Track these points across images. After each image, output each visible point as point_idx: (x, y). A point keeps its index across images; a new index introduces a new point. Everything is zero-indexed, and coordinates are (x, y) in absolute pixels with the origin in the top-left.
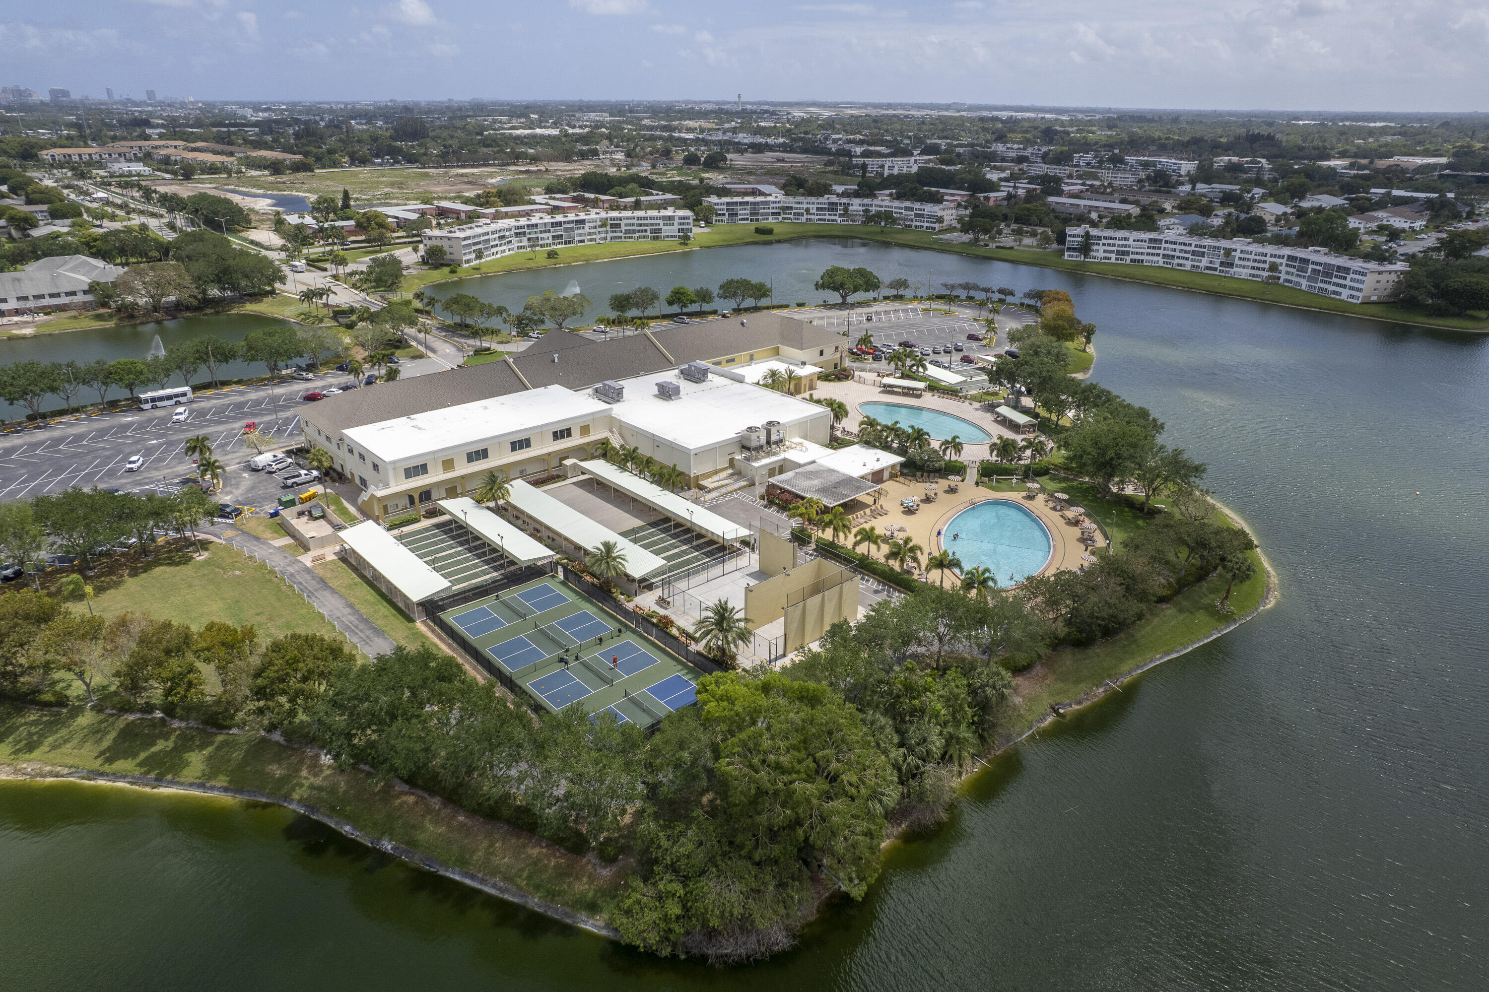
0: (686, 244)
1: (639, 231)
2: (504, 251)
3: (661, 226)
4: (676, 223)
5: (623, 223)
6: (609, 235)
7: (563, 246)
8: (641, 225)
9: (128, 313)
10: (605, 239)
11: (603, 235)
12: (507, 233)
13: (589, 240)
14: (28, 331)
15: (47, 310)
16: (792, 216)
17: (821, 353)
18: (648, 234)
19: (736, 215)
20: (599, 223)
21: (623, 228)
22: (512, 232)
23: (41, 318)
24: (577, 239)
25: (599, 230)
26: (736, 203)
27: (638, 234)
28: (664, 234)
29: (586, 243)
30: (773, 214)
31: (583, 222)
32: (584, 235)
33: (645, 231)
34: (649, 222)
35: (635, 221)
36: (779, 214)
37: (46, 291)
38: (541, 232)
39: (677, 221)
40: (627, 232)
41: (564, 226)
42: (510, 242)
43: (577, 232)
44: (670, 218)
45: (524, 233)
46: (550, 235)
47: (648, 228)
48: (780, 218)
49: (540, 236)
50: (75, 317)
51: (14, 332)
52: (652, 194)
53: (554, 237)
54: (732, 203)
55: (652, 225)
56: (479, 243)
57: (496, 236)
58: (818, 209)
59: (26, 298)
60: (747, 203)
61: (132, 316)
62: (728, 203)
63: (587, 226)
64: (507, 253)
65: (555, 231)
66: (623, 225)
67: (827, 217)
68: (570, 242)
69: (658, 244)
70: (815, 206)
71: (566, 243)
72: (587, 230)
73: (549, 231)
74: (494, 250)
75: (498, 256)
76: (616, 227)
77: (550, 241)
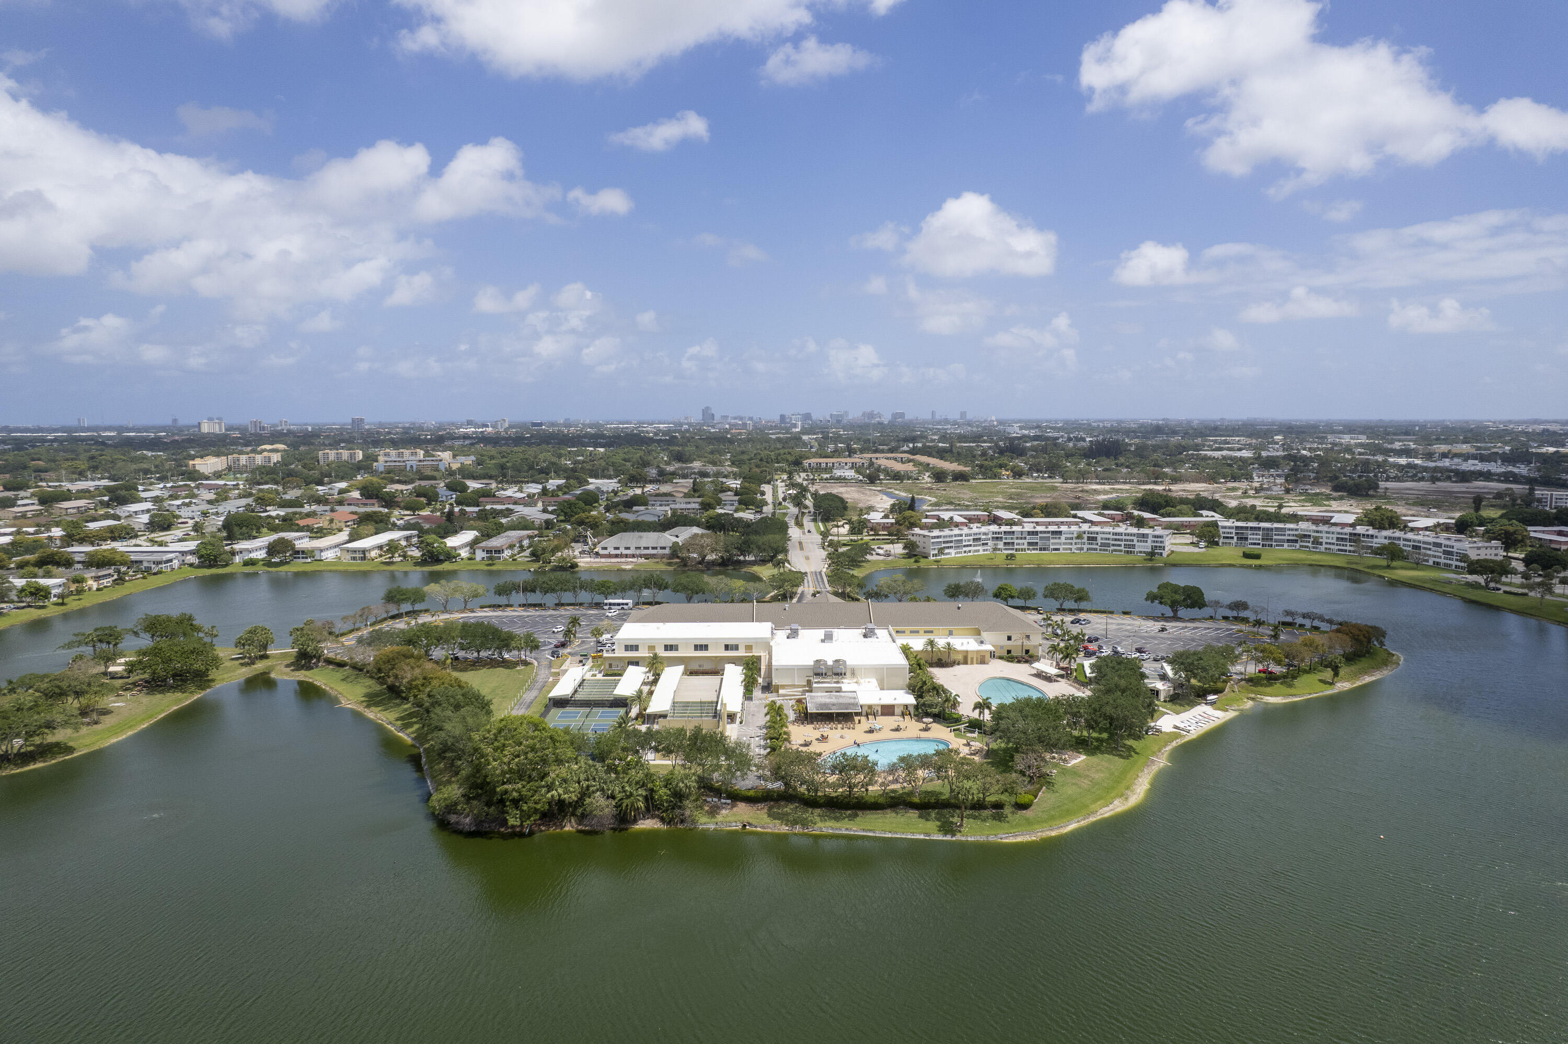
0: (1151, 560)
1: (1113, 545)
2: (978, 551)
3: (1135, 542)
4: (1149, 541)
5: (1099, 537)
6: (1085, 547)
7: (1038, 552)
8: (1116, 540)
9: (684, 563)
10: (1081, 549)
11: (1080, 546)
12: (983, 537)
13: (1064, 549)
14: (629, 567)
15: (647, 557)
16: (1310, 545)
17: (1009, 638)
18: (1122, 548)
19: (1246, 539)
20: (1075, 535)
21: (1099, 541)
22: (990, 536)
23: (643, 560)
24: (1052, 547)
25: (1074, 541)
26: (1247, 528)
27: (1112, 548)
28: (1137, 550)
29: (1061, 551)
30: (1288, 541)
31: (1060, 533)
32: (1060, 544)
33: (1120, 545)
34: (1124, 537)
35: (1111, 536)
36: (1296, 541)
37: (650, 545)
38: (1017, 538)
39: (1150, 539)
40: (1102, 545)
41: (1040, 535)
42: (987, 544)
43: (1052, 541)
44: (1144, 535)
45: (1001, 538)
46: (1025, 542)
47: (1122, 543)
48: (1298, 545)
49: (1016, 541)
50: (658, 562)
51: (623, 567)
52: (1201, 516)
53: (1029, 544)
54: (1242, 528)
55: (1125, 540)
56: (951, 542)
57: (971, 538)
58: (1338, 539)
59: (640, 548)
60: (1259, 528)
61: (685, 565)
62: (1237, 528)
63: (1063, 537)
64: (981, 552)
65: (1029, 539)
66: (1099, 539)
67: (1348, 548)
68: (1045, 549)
69: (1130, 557)
70: (1335, 536)
71: (1041, 549)
72: (1063, 540)
73: (1025, 538)
74: (965, 549)
75: (969, 554)
76: (1092, 539)
77: (1026, 546)
